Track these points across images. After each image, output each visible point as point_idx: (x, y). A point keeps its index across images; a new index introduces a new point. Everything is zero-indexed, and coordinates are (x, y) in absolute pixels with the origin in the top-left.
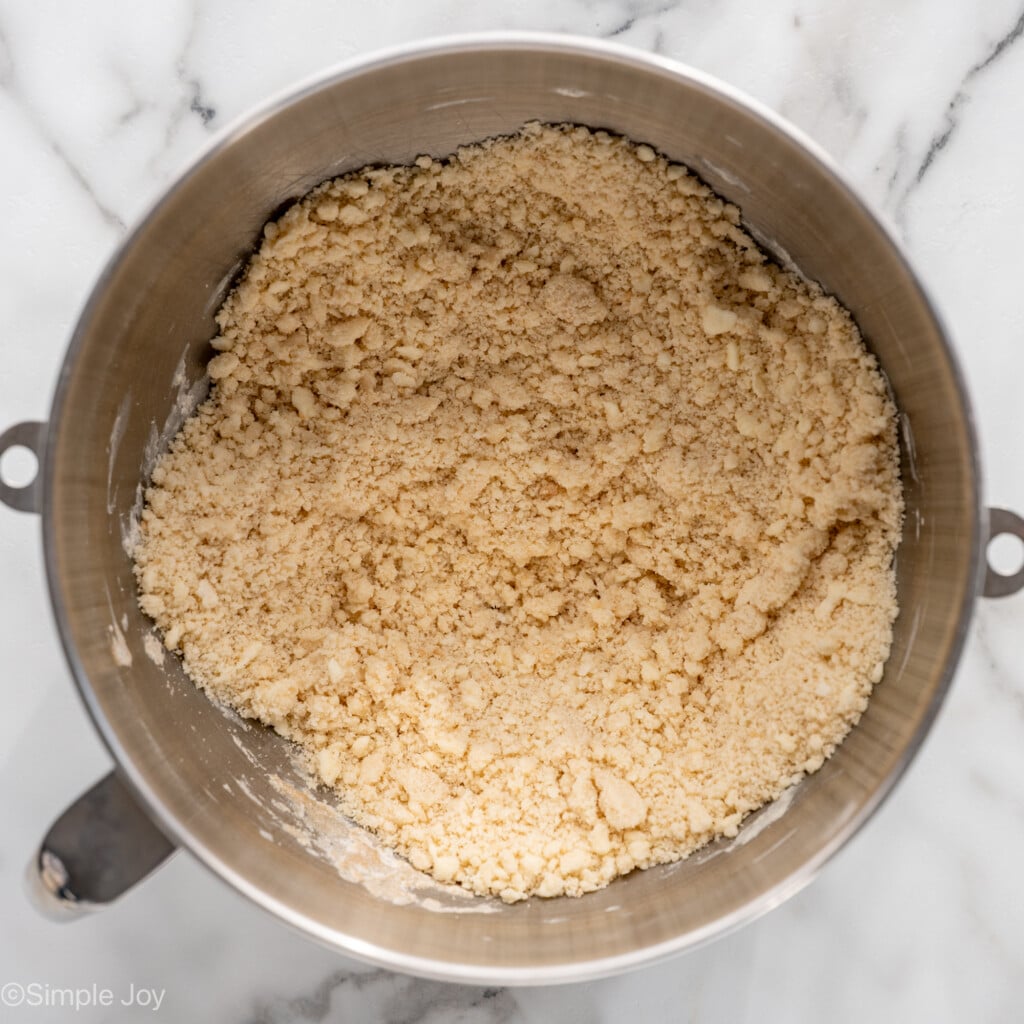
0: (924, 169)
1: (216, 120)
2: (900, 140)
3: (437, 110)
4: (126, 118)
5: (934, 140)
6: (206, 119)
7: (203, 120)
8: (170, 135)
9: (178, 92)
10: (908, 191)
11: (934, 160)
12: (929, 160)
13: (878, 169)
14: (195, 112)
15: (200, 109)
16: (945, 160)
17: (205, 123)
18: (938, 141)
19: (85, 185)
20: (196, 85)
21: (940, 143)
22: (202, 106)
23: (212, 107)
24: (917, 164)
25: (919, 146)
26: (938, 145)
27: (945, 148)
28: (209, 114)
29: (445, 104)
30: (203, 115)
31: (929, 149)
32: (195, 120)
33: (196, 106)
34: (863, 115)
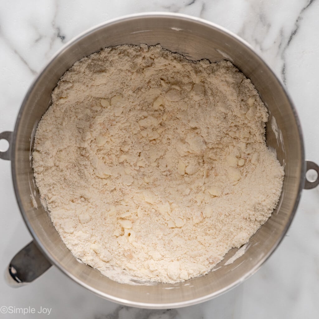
0: (289, 41)
1: (65, 40)
2: (282, 33)
3: (134, 34)
4: (37, 41)
5: (292, 32)
6: (62, 39)
7: (61, 40)
8: (51, 45)
9: (53, 31)
10: (285, 49)
11: (293, 38)
12: (291, 38)
13: (275, 42)
14: (59, 38)
15: (60, 37)
16: (296, 38)
17: (62, 41)
18: (293, 32)
19: (26, 63)
20: (59, 29)
21: (294, 33)
22: (61, 35)
23: (64, 36)
24: (287, 40)
25: (288, 34)
26: (293, 34)
27: (296, 35)
28: (63, 38)
29: (137, 32)
30: (61, 38)
31: (291, 35)
32: (59, 40)
33: (59, 36)
34: (269, 26)
